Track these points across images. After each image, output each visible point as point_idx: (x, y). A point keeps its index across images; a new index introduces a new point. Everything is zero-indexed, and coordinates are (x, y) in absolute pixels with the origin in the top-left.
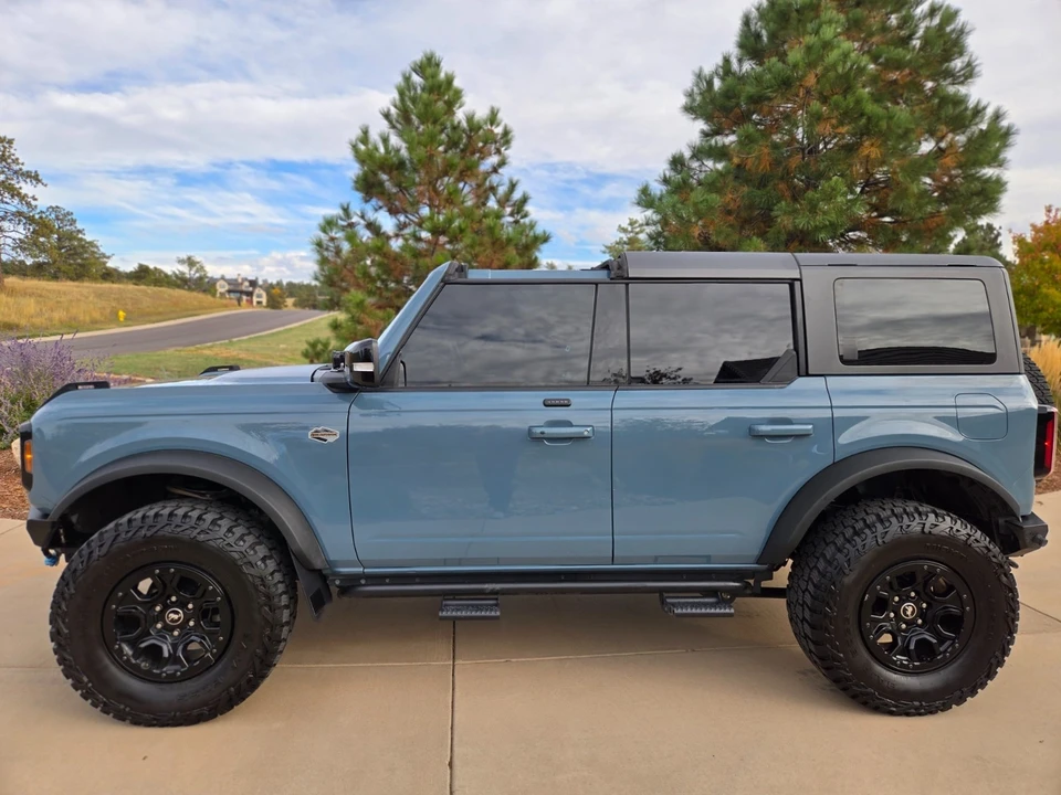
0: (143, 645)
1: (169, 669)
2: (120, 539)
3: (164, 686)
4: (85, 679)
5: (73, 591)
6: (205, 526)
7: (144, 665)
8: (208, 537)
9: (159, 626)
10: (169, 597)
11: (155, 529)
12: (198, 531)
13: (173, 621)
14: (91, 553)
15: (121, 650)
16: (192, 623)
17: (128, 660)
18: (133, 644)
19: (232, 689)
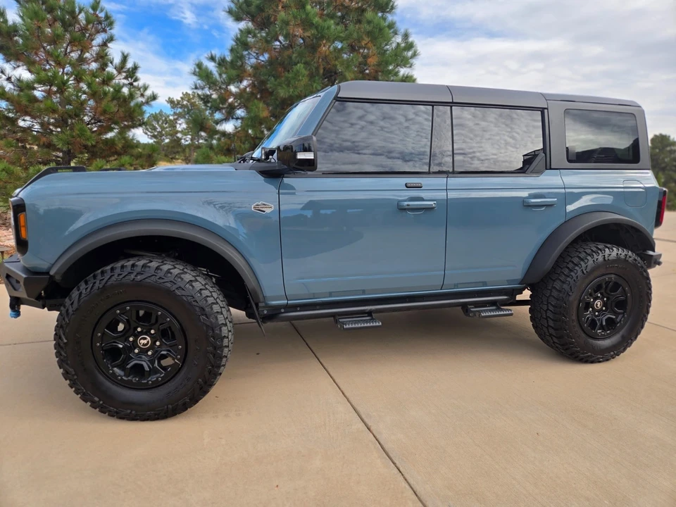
0: (129, 366)
1: (154, 378)
2: (83, 295)
3: (153, 390)
4: (96, 399)
5: (65, 341)
6: (138, 269)
7: (136, 379)
8: (143, 277)
9: (136, 351)
10: (136, 329)
11: (104, 281)
12: (135, 274)
13: (144, 345)
14: (67, 310)
15: (114, 373)
16: (158, 343)
17: (122, 378)
18: (122, 367)
19: (200, 380)
